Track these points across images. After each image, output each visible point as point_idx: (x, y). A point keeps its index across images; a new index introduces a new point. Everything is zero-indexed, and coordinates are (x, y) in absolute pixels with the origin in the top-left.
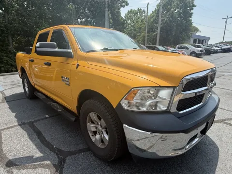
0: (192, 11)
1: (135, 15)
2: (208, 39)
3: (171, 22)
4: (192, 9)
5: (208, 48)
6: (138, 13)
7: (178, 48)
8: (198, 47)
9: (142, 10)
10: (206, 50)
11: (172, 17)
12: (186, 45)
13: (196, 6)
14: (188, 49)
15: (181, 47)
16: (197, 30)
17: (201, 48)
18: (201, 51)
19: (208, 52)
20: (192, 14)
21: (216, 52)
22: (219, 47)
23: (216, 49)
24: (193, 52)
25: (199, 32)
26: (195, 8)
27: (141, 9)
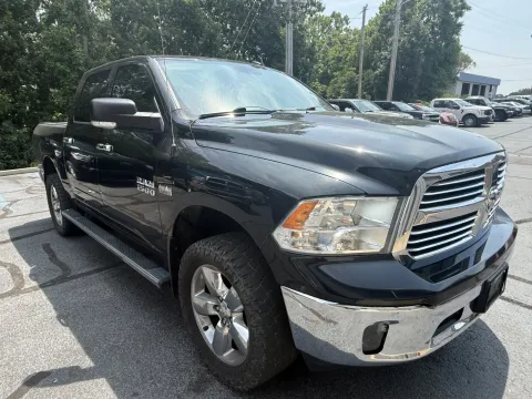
0: (460, 20)
1: (323, 28)
2: (495, 83)
3: (413, 45)
4: (461, 14)
5: (500, 104)
6: (333, 24)
7: (436, 106)
8: (478, 102)
9: (343, 17)
10: (497, 110)
11: (416, 34)
12: (453, 100)
13: (469, 8)
14: (458, 108)
15: (442, 105)
16: (467, 60)
17: (485, 105)
18: (487, 112)
19: (502, 115)
20: (460, 25)
21: (518, 114)
22: (523, 103)
23: (518, 106)
24: (470, 114)
25: (471, 66)
26: (466, 13)
27: (339, 15)
